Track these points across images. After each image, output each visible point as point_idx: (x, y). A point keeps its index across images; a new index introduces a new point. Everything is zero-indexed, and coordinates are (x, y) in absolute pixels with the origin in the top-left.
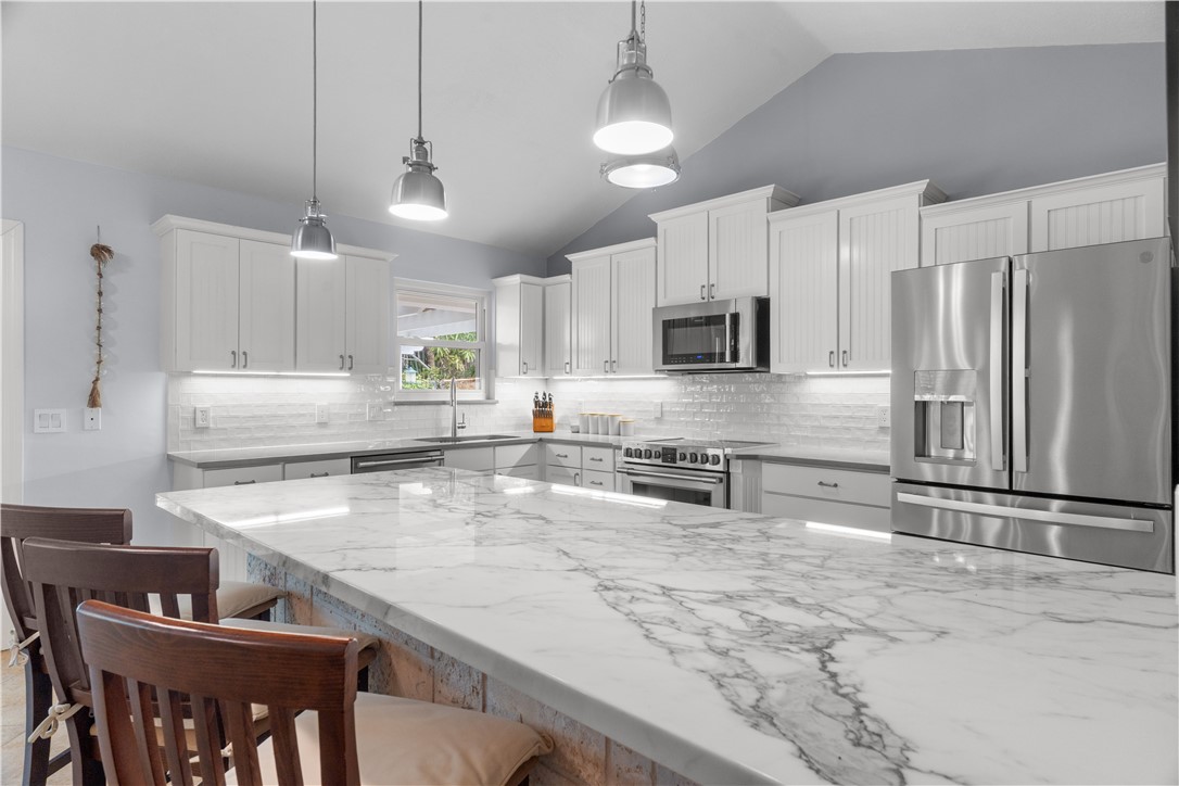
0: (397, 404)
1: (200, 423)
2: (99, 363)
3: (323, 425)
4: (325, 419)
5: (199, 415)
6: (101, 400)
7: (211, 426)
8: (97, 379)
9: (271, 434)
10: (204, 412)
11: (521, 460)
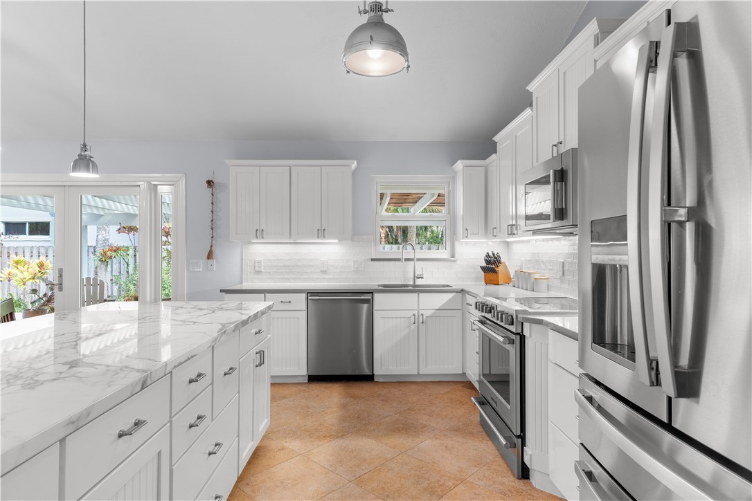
0: (372, 260)
1: (257, 269)
2: (212, 237)
3: (324, 272)
4: (325, 269)
5: (257, 264)
6: (214, 255)
7: (263, 270)
8: (212, 246)
9: (294, 276)
10: (259, 262)
11: (442, 306)
